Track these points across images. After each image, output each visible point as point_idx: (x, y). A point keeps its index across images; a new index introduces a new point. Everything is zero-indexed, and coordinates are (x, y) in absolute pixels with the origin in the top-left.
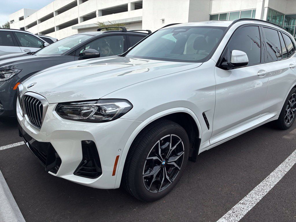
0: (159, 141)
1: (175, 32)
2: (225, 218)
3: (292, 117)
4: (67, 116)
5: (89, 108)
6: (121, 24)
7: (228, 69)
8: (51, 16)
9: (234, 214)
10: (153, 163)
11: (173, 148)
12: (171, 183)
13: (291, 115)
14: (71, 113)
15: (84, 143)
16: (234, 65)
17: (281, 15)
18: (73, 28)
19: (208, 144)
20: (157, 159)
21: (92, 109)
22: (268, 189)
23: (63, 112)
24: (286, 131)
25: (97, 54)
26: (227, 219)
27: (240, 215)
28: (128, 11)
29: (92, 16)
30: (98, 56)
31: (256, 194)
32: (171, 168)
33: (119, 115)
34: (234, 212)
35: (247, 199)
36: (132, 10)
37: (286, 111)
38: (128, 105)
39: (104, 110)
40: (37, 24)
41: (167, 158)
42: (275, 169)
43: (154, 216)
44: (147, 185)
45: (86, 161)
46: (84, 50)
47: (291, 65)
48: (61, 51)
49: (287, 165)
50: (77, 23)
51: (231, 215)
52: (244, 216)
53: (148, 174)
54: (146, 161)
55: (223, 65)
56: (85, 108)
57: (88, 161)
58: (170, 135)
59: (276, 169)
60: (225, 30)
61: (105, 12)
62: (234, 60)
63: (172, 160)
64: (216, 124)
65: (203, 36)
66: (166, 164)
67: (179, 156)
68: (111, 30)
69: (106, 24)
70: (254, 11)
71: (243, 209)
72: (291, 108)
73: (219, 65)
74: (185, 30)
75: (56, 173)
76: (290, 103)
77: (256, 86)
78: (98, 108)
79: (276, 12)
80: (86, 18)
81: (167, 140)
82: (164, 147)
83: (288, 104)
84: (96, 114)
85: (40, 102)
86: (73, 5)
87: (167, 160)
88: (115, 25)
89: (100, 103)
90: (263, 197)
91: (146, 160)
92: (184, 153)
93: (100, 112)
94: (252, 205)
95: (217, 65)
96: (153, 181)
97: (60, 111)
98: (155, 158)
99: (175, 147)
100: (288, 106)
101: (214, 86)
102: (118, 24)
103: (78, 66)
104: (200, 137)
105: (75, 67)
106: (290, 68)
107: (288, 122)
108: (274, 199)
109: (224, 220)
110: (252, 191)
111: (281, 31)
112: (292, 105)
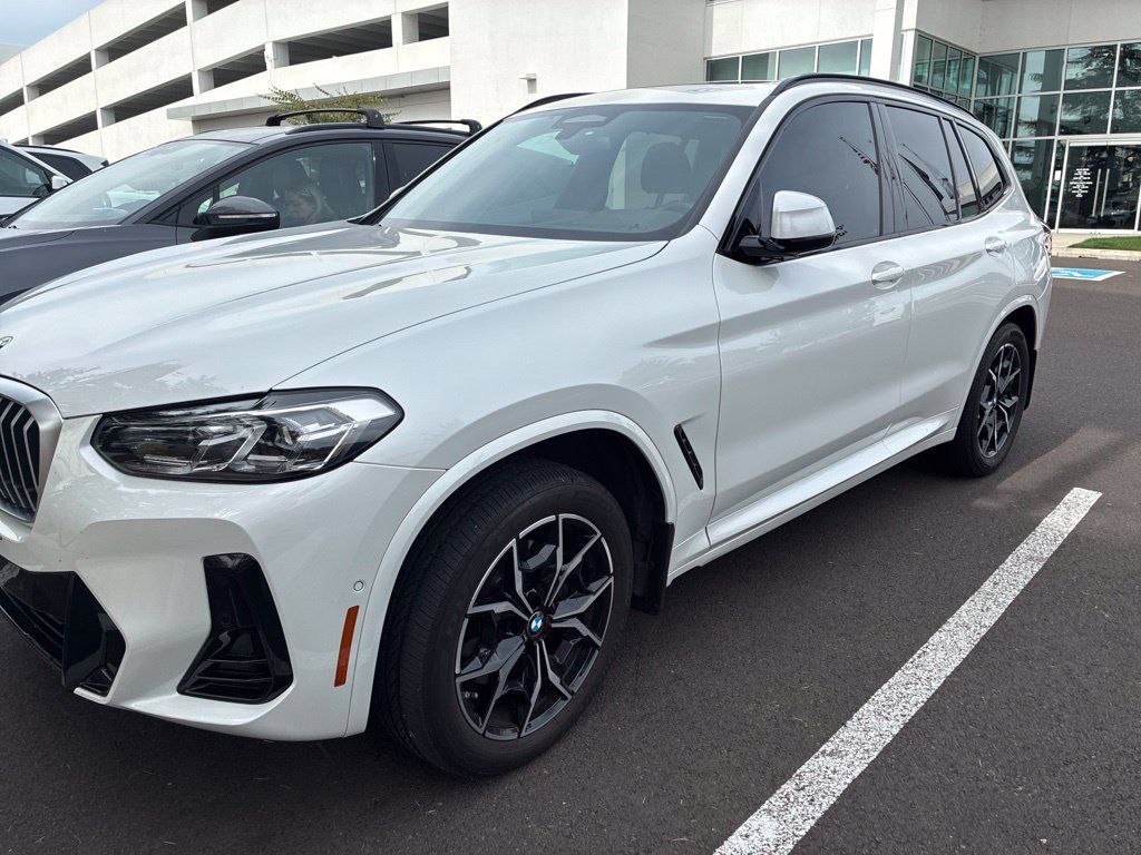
0: (513, 543)
1: (567, 127)
2: (769, 811)
3: (1003, 430)
4: (143, 462)
5: (230, 428)
6: (367, 95)
7: (765, 262)
8: (80, 68)
9: (802, 793)
10: (496, 624)
11: (566, 568)
12: (569, 696)
13: (1001, 423)
14: (161, 450)
15: (212, 566)
16: (782, 248)
17: (965, 57)
18: (170, 116)
19: (703, 543)
20: (511, 612)
21: (243, 432)
22: (921, 696)
23: (126, 450)
24: (984, 480)
25: (268, 216)
26: (775, 814)
27: (823, 797)
28: (391, 46)
29: (251, 64)
30: (272, 224)
31: (880, 714)
32: (565, 641)
33: (349, 453)
34: (803, 789)
35: (846, 734)
36: (408, 40)
37: (982, 410)
38: (384, 411)
39: (291, 433)
40: (23, 103)
41: (548, 603)
42: (945, 621)
43: (506, 829)
44: (475, 711)
45: (225, 637)
46: (214, 202)
47: (990, 240)
48: (120, 207)
49: (989, 603)
50: (191, 94)
51: (792, 800)
52: (838, 798)
53: (477, 670)
54: (467, 621)
55: (746, 248)
56: (214, 429)
57: (234, 636)
58: (557, 518)
59: (950, 620)
60: (748, 116)
61: (302, 50)
62: (781, 229)
63: (569, 614)
64: (728, 466)
65: (677, 141)
66: (546, 628)
67: (594, 594)
68: (326, 121)
69: (306, 98)
70: (867, 45)
71: (834, 772)
72: (1000, 397)
73: (729, 248)
74: (602, 119)
75: (104, 692)
76: (994, 378)
77: (880, 319)
78: (265, 426)
79: (946, 45)
80: (223, 74)
81: (546, 534)
82: (533, 563)
83: (987, 384)
84: (259, 449)
85: (27, 415)
86: (172, 21)
87: (548, 613)
88: (341, 100)
89: (274, 405)
90: (906, 726)
91: (466, 616)
92: (612, 580)
93: (273, 442)
94: (866, 755)
95: (723, 249)
96: (497, 695)
97: (114, 444)
98: (500, 607)
99: (578, 560)
100: (987, 388)
101: (714, 325)
102: (356, 99)
103: (188, 266)
104: (670, 519)
105: (176, 268)
106: (988, 251)
107: (992, 447)
108: (943, 729)
109: (765, 819)
110: (866, 705)
111: (951, 118)
112: (1002, 385)
